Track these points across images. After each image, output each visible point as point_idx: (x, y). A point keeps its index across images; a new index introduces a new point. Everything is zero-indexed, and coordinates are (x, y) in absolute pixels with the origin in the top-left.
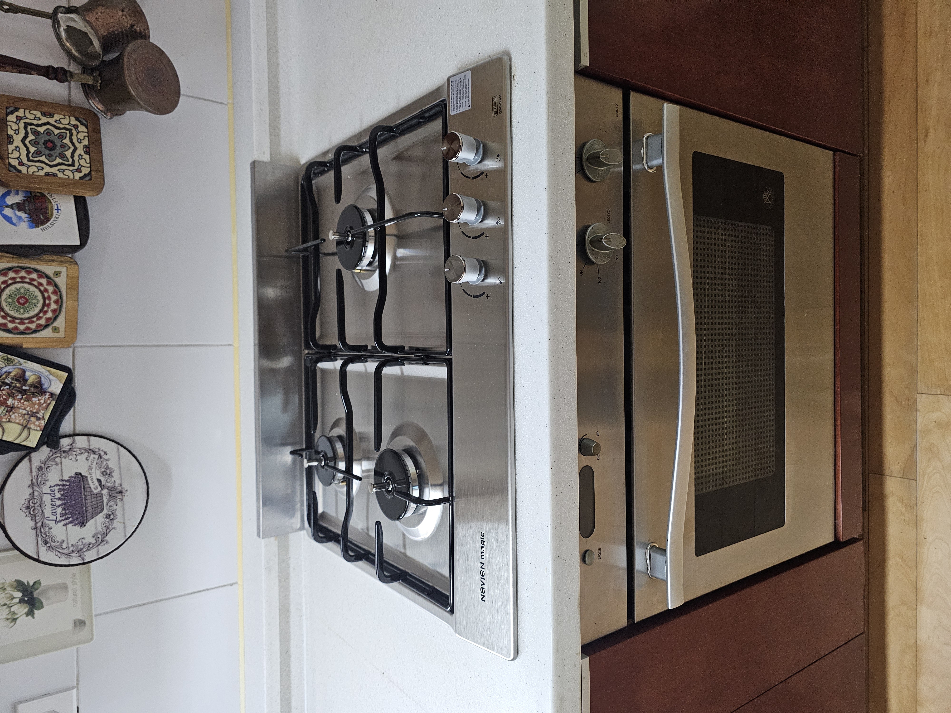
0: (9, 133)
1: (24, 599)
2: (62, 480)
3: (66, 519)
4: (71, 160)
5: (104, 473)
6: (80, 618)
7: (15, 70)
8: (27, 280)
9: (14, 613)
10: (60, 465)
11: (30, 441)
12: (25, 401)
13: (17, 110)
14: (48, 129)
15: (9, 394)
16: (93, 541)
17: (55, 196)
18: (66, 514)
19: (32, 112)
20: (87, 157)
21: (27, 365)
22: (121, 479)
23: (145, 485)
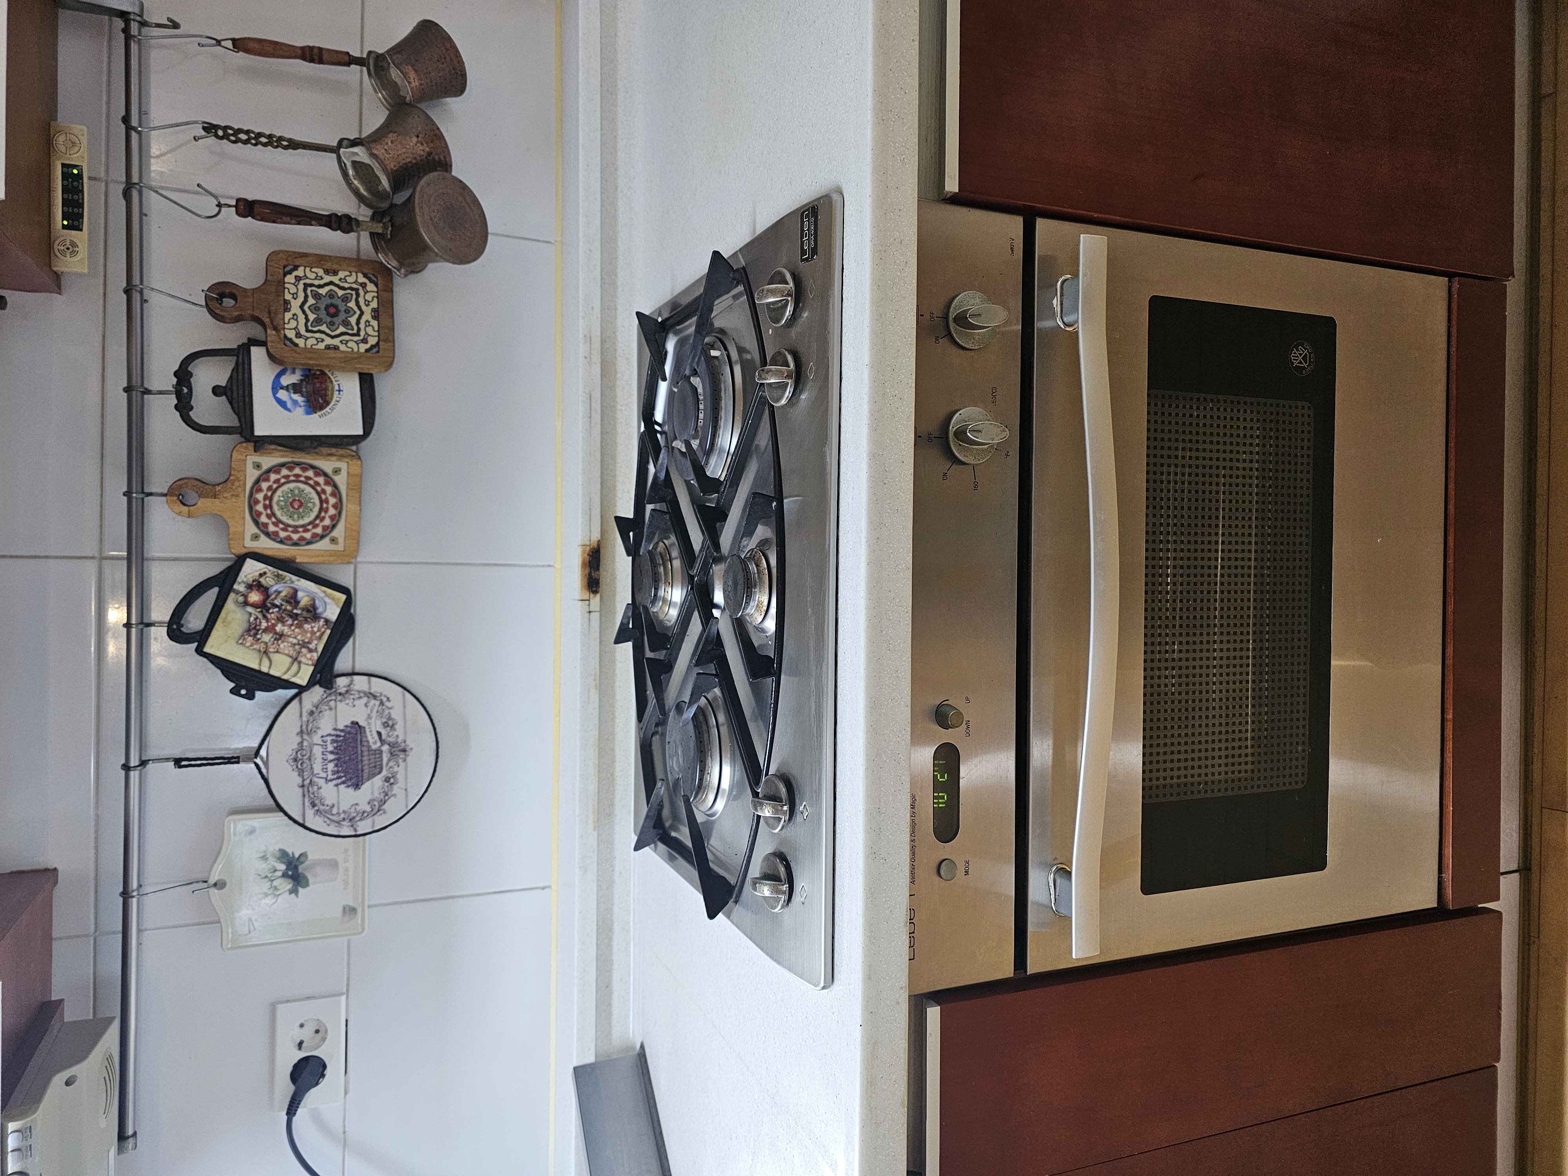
0: (286, 298)
1: (287, 873)
2: (335, 729)
3: (339, 778)
4: (355, 328)
5: (385, 725)
6: (352, 904)
7: (293, 221)
8: (302, 479)
9: (276, 888)
10: (334, 710)
11: (300, 678)
12: (296, 627)
13: (296, 268)
14: (331, 290)
15: (278, 619)
16: (368, 808)
17: (336, 373)
18: (338, 772)
19: (313, 270)
20: (375, 323)
21: (299, 583)
22: (405, 734)
23: (434, 744)
